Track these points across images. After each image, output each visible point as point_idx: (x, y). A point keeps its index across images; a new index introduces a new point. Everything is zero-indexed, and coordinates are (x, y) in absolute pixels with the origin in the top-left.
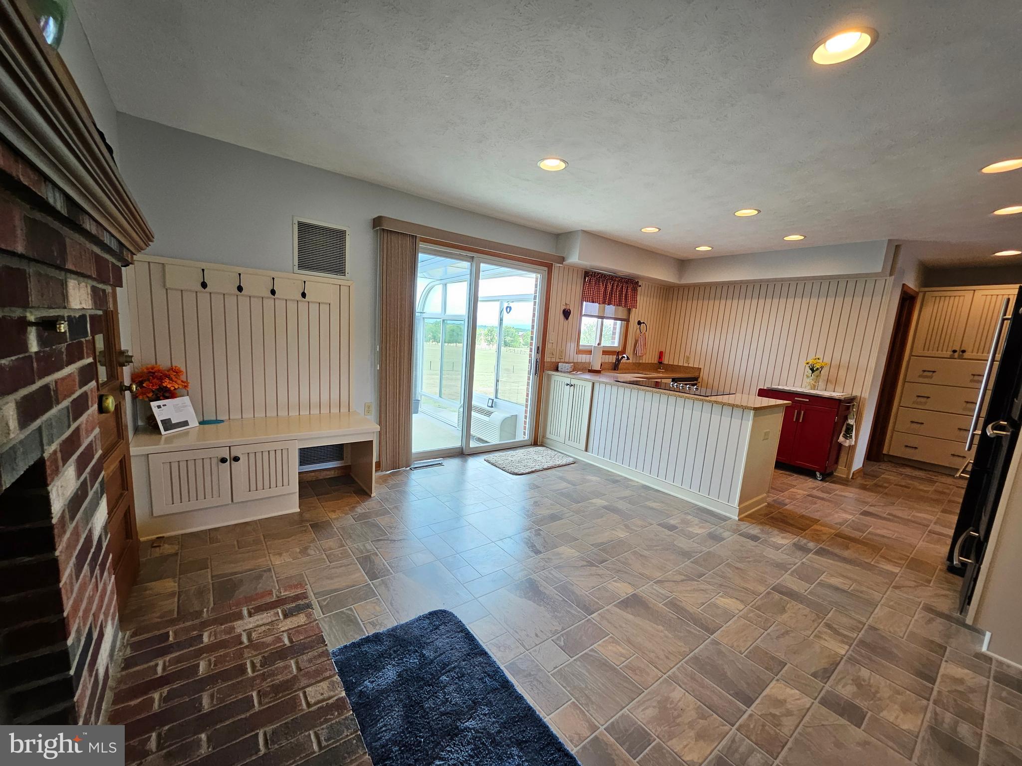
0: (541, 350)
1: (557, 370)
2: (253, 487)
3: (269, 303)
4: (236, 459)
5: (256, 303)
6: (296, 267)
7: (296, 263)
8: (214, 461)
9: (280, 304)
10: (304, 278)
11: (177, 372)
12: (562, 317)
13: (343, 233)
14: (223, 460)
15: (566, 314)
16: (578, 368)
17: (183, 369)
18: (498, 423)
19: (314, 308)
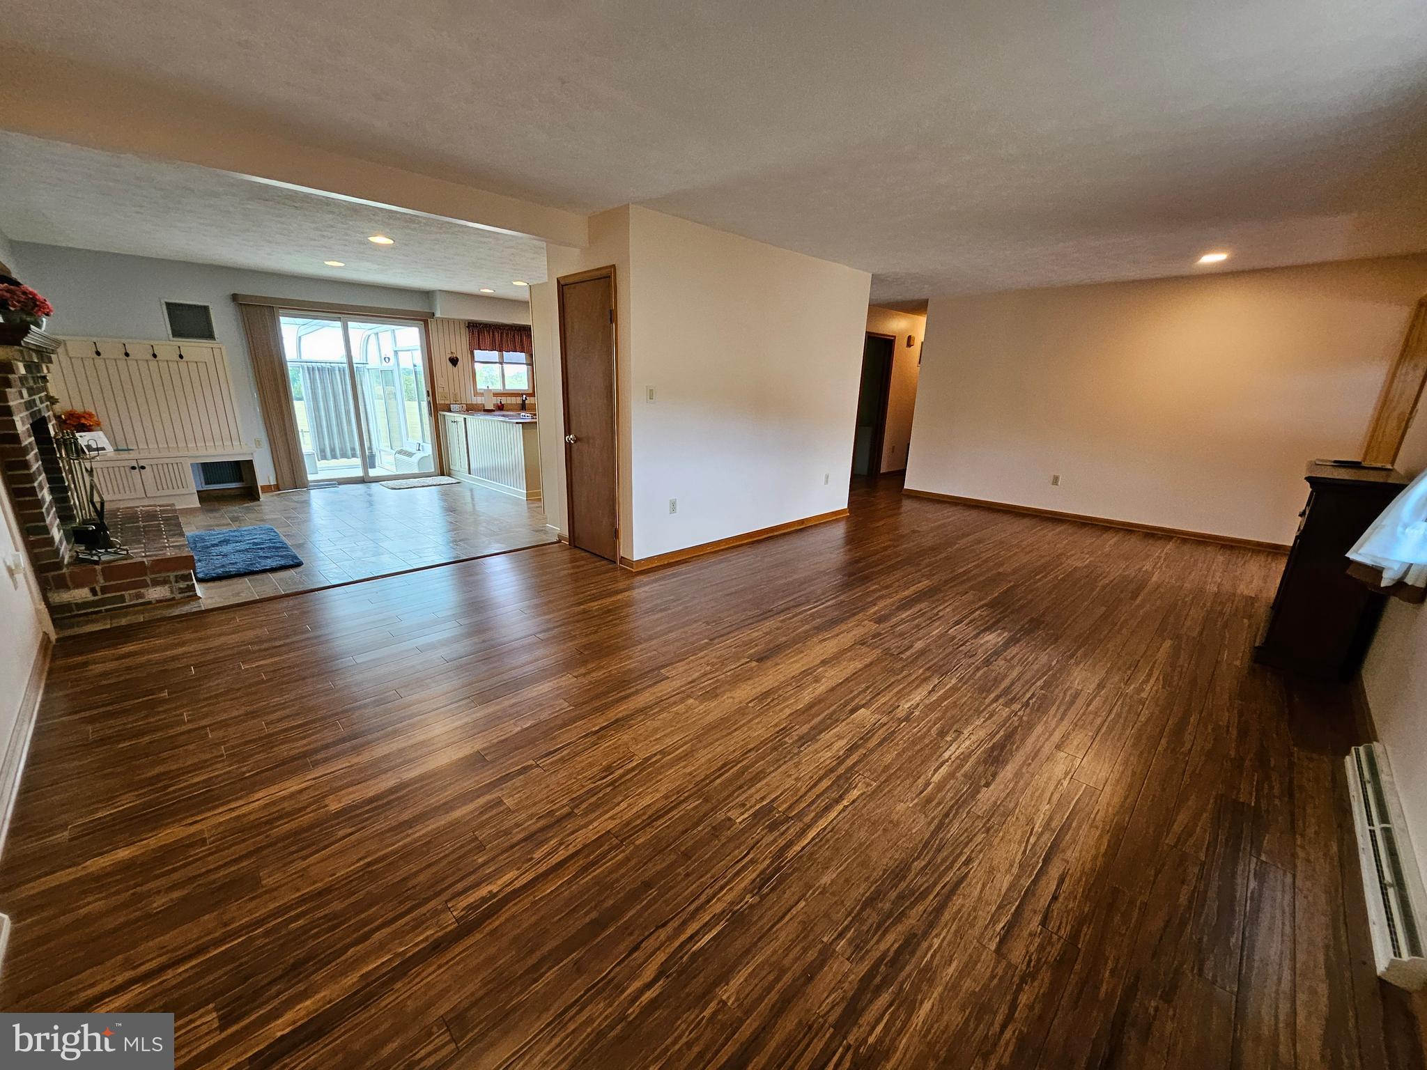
0: (432, 393)
1: (450, 411)
2: (160, 487)
3: (153, 363)
4: (143, 468)
5: (143, 365)
6: (171, 336)
7: (170, 332)
8: (127, 469)
9: (163, 365)
10: (179, 344)
11: (90, 415)
12: (450, 364)
13: (206, 309)
14: (133, 468)
15: (454, 361)
16: (471, 409)
17: (94, 413)
18: (416, 461)
19: (193, 367)
